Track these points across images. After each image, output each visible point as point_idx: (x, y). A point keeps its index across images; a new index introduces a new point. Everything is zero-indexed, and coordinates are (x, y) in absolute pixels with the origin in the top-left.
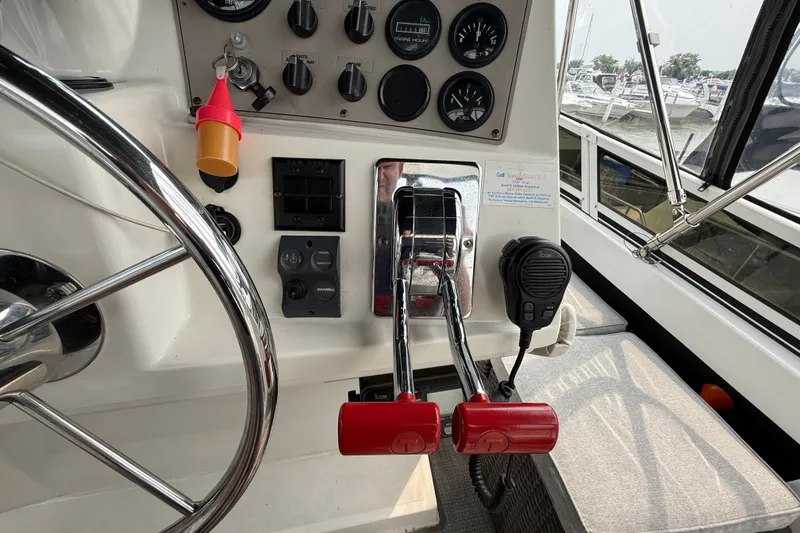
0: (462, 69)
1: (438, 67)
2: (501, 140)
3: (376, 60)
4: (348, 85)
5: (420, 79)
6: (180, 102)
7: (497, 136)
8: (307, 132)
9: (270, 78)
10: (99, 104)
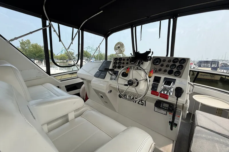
0: (177, 70)
1: (175, 70)
2: (181, 78)
3: (168, 69)
4: (165, 71)
5: (173, 71)
6: (149, 71)
7: (180, 77)
8: (160, 75)
9: (158, 70)
10: (145, 70)
